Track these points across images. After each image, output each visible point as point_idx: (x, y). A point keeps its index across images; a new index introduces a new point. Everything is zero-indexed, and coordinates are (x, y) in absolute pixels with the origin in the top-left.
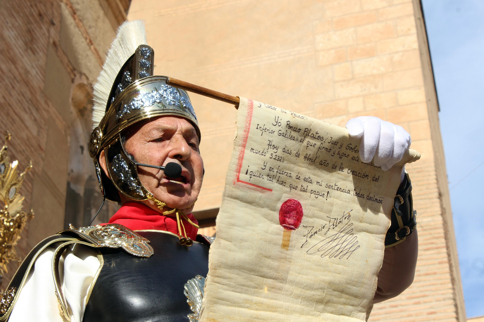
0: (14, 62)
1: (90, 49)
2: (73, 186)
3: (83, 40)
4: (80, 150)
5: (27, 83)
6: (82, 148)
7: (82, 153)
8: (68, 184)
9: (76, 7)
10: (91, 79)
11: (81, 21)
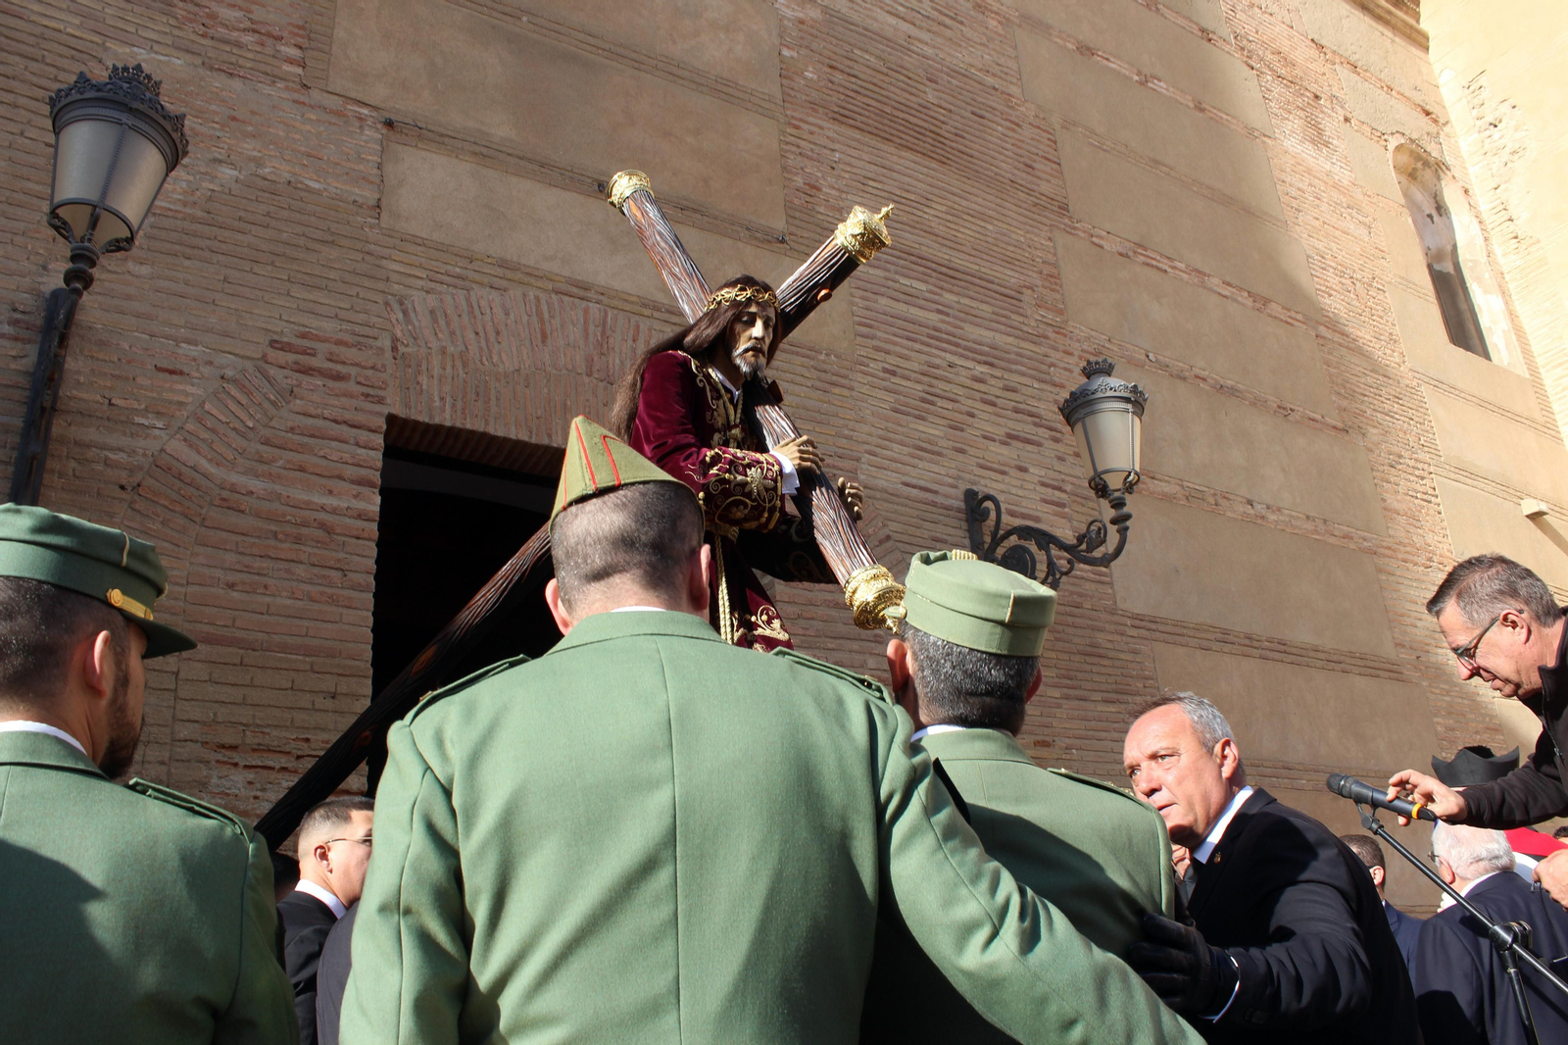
0: (1309, 171)
1: (1391, 96)
2: (1437, 267)
3: (1380, 91)
4: (1429, 219)
5: (1336, 186)
6: (1430, 216)
7: (1433, 222)
8: (1430, 267)
9: (1353, 59)
10: (1407, 133)
11: (1366, 71)
